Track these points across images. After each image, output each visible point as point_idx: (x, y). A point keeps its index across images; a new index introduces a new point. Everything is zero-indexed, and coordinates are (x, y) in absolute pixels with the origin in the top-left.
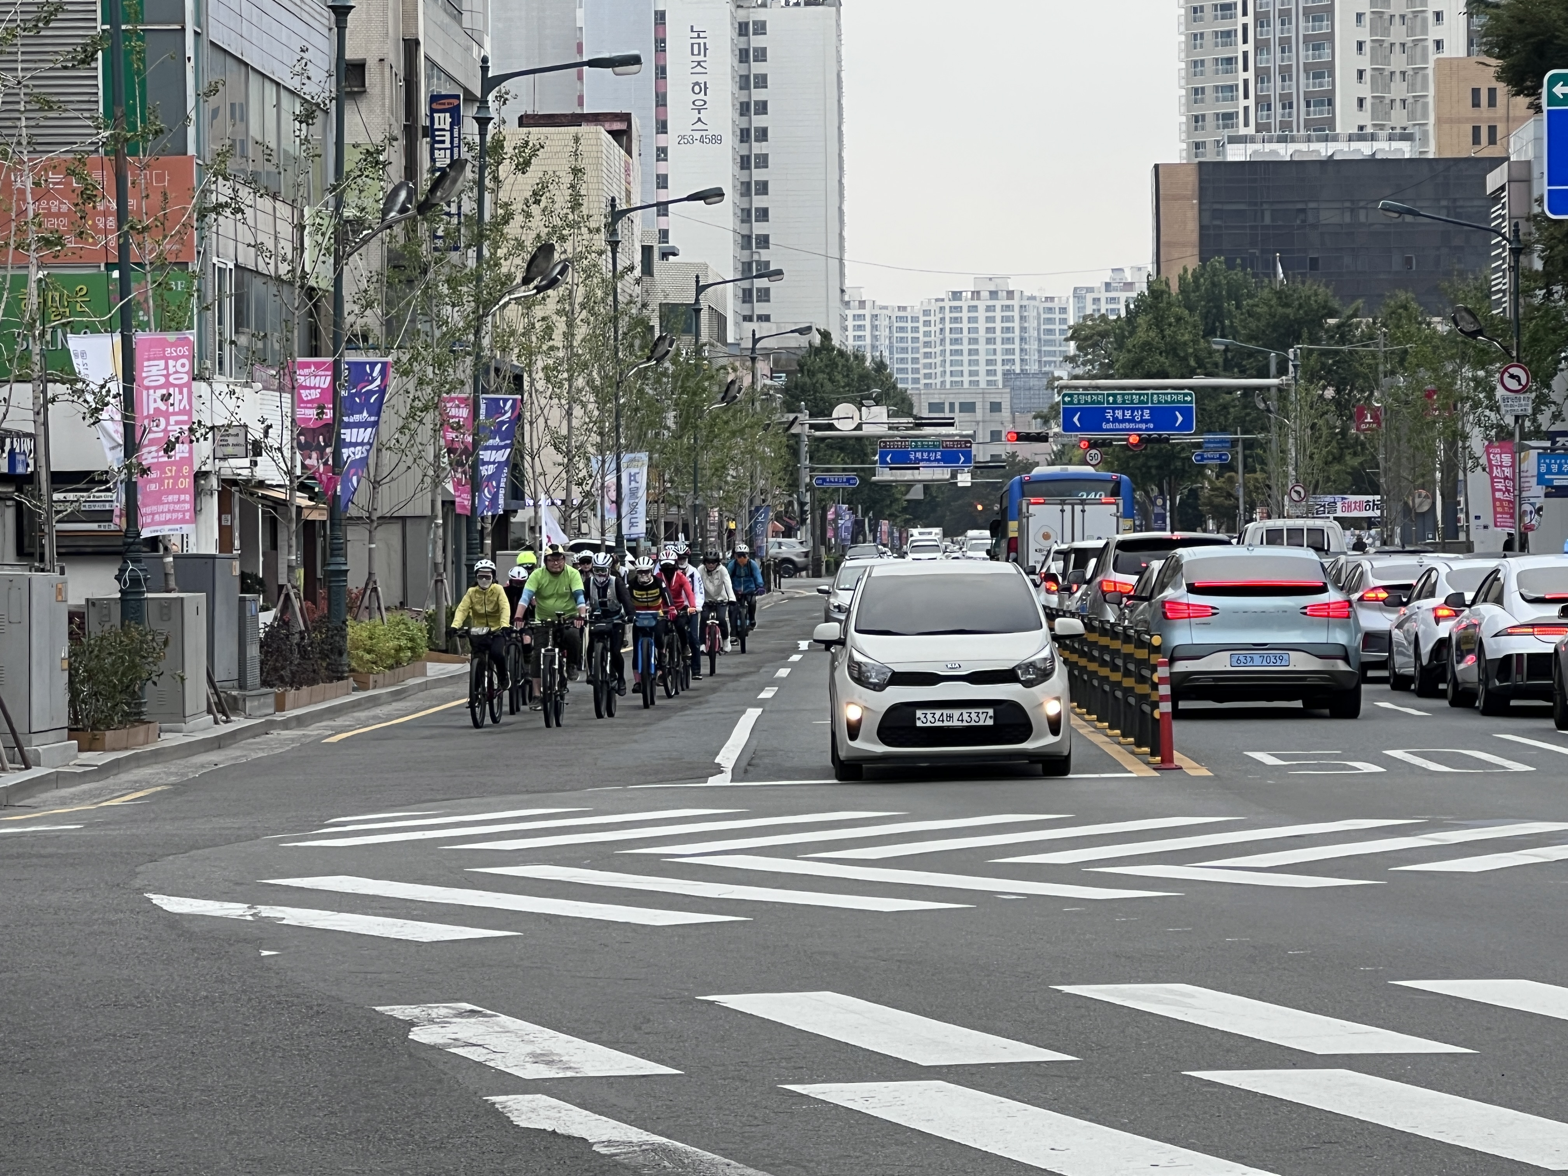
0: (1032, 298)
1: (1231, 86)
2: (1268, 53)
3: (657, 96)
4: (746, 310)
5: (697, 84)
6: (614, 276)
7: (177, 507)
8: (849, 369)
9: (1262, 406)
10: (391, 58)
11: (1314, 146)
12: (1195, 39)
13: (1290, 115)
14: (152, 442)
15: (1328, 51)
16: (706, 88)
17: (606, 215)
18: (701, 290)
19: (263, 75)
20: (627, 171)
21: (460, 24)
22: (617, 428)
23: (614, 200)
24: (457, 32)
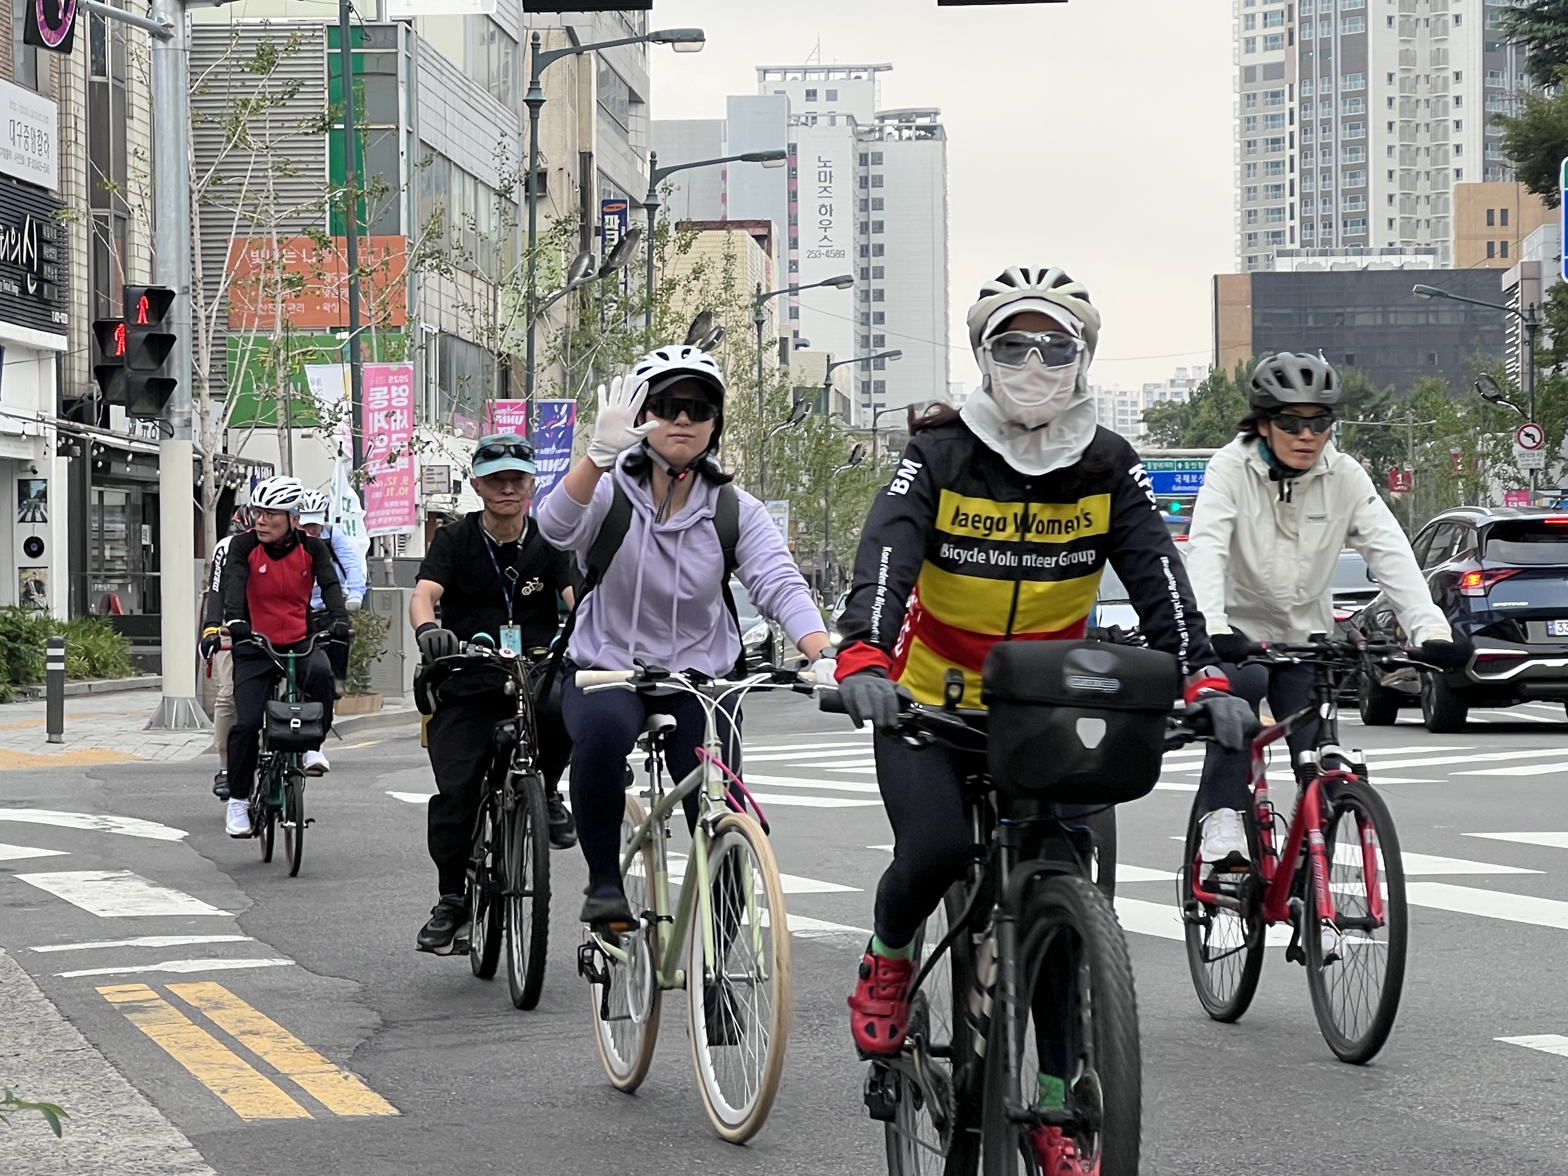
0: (1109, 392)
1: (1279, 210)
2: (1311, 180)
3: (790, 217)
4: (864, 399)
5: (823, 206)
6: (760, 347)
7: (398, 511)
10: (568, 168)
11: (1351, 259)
12: (1249, 169)
13: (1330, 233)
14: (376, 456)
15: (1362, 178)
16: (831, 210)
17: (753, 296)
18: (831, 367)
19: (463, 170)
20: (768, 270)
21: (627, 142)
22: (762, 479)
23: (759, 285)
24: (624, 148)
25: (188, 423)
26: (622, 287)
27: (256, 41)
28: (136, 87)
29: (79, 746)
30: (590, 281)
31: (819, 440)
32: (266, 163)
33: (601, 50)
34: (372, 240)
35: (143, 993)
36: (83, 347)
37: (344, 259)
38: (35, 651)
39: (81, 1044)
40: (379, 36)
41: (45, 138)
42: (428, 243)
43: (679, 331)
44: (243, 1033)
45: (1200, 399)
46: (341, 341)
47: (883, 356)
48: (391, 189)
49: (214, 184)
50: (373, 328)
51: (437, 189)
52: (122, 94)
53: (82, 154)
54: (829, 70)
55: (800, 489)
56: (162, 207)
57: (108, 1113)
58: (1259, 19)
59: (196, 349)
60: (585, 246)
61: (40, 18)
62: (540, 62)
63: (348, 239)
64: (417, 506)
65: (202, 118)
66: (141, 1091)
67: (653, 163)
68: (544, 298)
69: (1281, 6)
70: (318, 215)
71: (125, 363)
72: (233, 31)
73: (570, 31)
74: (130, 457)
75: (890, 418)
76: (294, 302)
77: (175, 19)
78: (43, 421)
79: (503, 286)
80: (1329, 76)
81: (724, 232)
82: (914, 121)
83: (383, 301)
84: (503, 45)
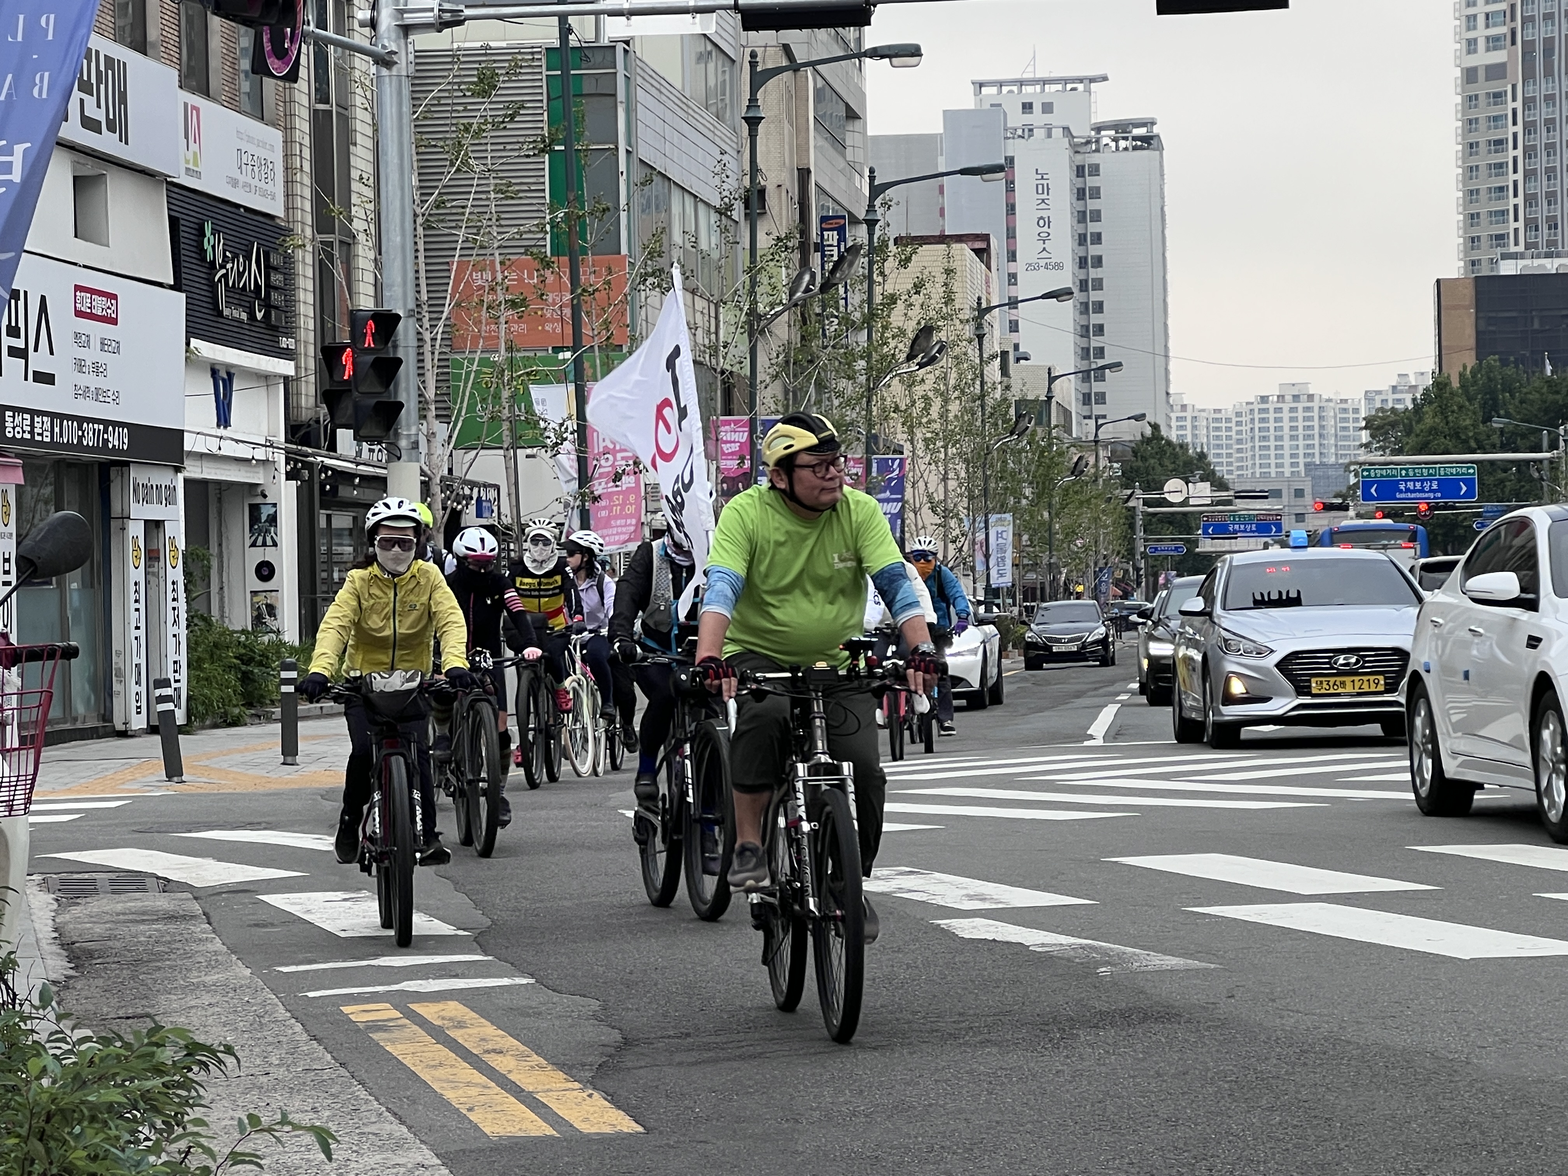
0: (1329, 400)
1: (1503, 211)
2: (1536, 181)
3: (1008, 229)
4: (1085, 411)
5: (1042, 218)
6: (981, 361)
7: (624, 529)
8: (1175, 456)
9: (1536, 475)
10: (787, 185)
12: (1471, 171)
13: (1555, 235)
14: (601, 476)
16: (1049, 222)
17: (974, 310)
18: (1052, 380)
19: (683, 188)
20: (987, 282)
21: (845, 157)
22: (985, 491)
23: (979, 299)
24: (842, 164)
25: (415, 445)
26: (842, 302)
27: (477, 66)
28: (360, 114)
29: (313, 768)
30: (811, 297)
31: (1042, 452)
32: (488, 185)
33: (818, 67)
34: (593, 260)
35: (386, 1012)
36: (310, 372)
37: (566, 279)
38: (268, 674)
39: (329, 1063)
40: (598, 57)
41: (271, 166)
42: (649, 262)
43: (901, 346)
44: (488, 1052)
45: (1423, 405)
46: (565, 361)
47: (1103, 368)
48: (612, 209)
49: (438, 207)
50: (596, 348)
51: (657, 208)
52: (346, 121)
53: (307, 181)
54: (1045, 82)
55: (1024, 502)
56: (388, 231)
57: (357, 1131)
58: (1481, 19)
59: (421, 372)
60: (805, 263)
61: (267, 47)
62: (759, 79)
63: (570, 260)
64: (643, 524)
65: (426, 143)
66: (388, 1110)
67: (872, 178)
68: (765, 314)
69: (1503, 6)
70: (541, 236)
71: (353, 387)
72: (454, 56)
73: (786, 48)
74: (357, 480)
75: (1111, 430)
76: (515, 322)
77: (399, 46)
78: (271, 446)
79: (725, 303)
80: (1553, 75)
81: (944, 246)
82: (1130, 132)
83: (606, 319)
84: (720, 63)
